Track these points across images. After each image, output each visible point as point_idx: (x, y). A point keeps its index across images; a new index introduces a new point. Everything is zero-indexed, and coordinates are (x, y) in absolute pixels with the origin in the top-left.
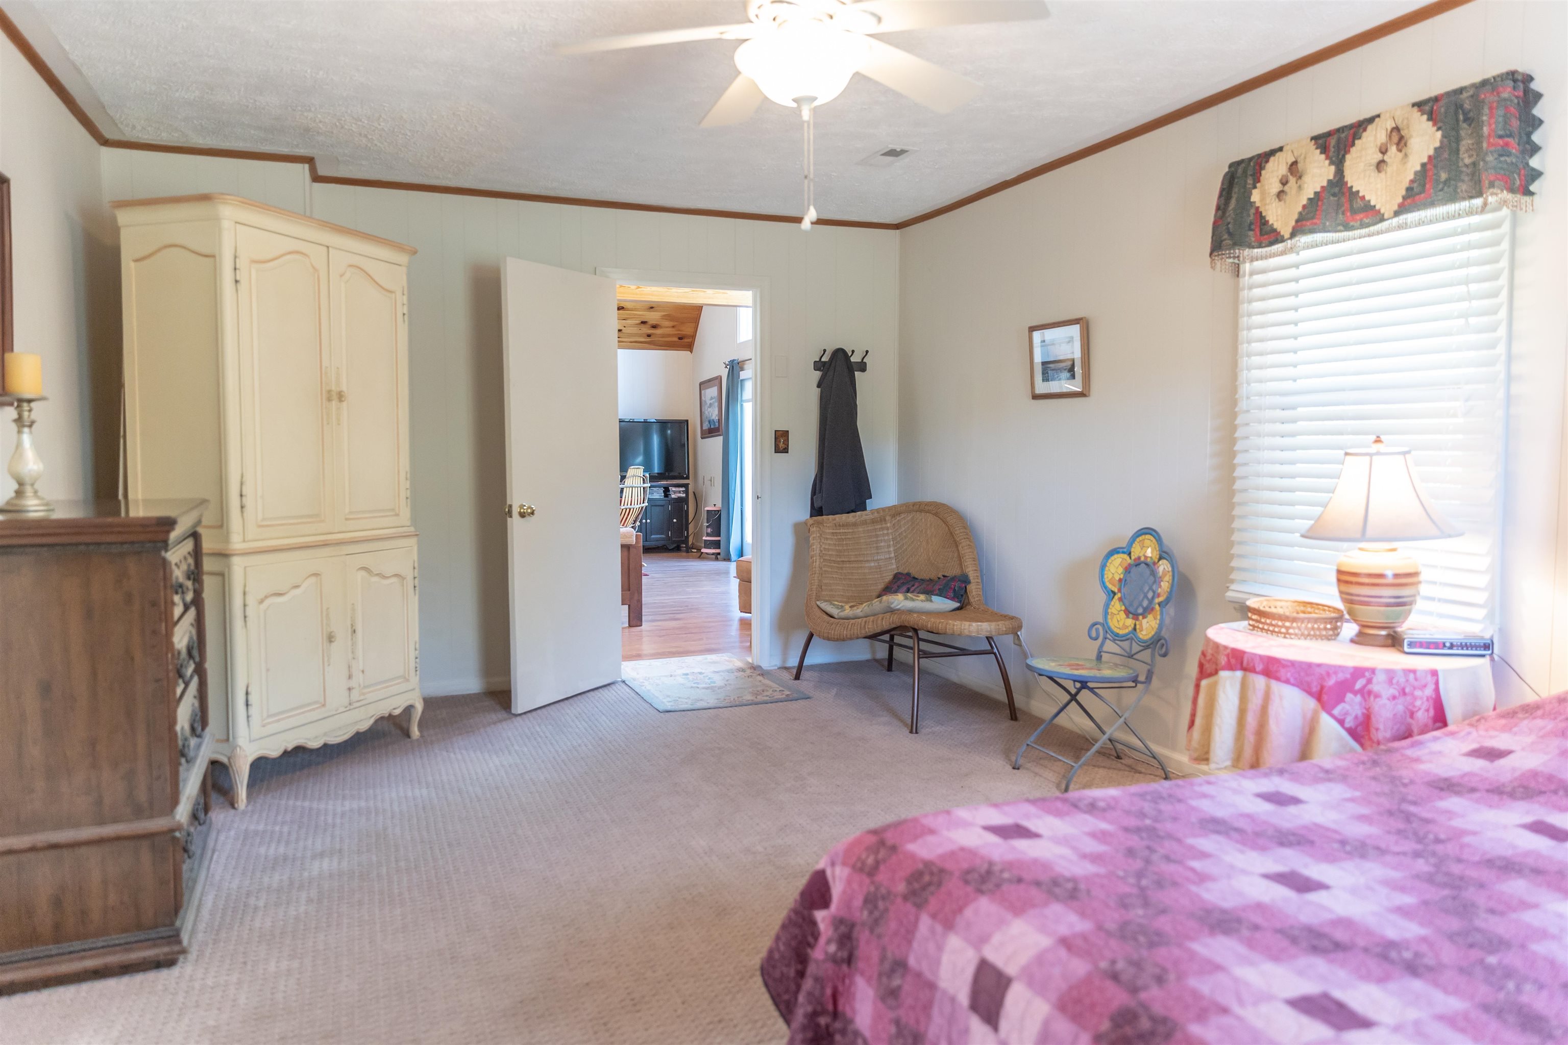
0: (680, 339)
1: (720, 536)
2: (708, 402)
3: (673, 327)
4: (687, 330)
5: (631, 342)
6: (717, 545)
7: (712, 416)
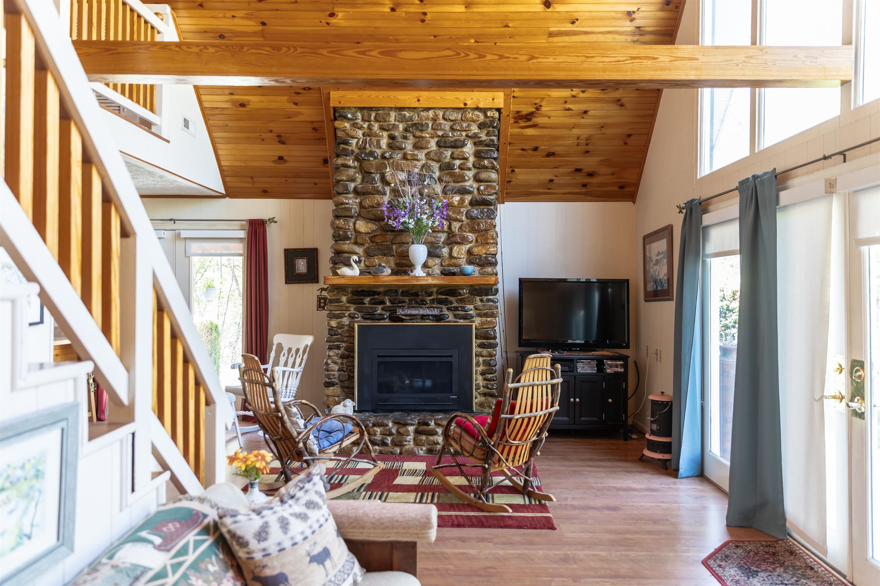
0: (621, 187)
1: (670, 435)
2: (654, 258)
3: (613, 174)
4: (628, 177)
5: (564, 194)
6: (667, 448)
7: (659, 275)
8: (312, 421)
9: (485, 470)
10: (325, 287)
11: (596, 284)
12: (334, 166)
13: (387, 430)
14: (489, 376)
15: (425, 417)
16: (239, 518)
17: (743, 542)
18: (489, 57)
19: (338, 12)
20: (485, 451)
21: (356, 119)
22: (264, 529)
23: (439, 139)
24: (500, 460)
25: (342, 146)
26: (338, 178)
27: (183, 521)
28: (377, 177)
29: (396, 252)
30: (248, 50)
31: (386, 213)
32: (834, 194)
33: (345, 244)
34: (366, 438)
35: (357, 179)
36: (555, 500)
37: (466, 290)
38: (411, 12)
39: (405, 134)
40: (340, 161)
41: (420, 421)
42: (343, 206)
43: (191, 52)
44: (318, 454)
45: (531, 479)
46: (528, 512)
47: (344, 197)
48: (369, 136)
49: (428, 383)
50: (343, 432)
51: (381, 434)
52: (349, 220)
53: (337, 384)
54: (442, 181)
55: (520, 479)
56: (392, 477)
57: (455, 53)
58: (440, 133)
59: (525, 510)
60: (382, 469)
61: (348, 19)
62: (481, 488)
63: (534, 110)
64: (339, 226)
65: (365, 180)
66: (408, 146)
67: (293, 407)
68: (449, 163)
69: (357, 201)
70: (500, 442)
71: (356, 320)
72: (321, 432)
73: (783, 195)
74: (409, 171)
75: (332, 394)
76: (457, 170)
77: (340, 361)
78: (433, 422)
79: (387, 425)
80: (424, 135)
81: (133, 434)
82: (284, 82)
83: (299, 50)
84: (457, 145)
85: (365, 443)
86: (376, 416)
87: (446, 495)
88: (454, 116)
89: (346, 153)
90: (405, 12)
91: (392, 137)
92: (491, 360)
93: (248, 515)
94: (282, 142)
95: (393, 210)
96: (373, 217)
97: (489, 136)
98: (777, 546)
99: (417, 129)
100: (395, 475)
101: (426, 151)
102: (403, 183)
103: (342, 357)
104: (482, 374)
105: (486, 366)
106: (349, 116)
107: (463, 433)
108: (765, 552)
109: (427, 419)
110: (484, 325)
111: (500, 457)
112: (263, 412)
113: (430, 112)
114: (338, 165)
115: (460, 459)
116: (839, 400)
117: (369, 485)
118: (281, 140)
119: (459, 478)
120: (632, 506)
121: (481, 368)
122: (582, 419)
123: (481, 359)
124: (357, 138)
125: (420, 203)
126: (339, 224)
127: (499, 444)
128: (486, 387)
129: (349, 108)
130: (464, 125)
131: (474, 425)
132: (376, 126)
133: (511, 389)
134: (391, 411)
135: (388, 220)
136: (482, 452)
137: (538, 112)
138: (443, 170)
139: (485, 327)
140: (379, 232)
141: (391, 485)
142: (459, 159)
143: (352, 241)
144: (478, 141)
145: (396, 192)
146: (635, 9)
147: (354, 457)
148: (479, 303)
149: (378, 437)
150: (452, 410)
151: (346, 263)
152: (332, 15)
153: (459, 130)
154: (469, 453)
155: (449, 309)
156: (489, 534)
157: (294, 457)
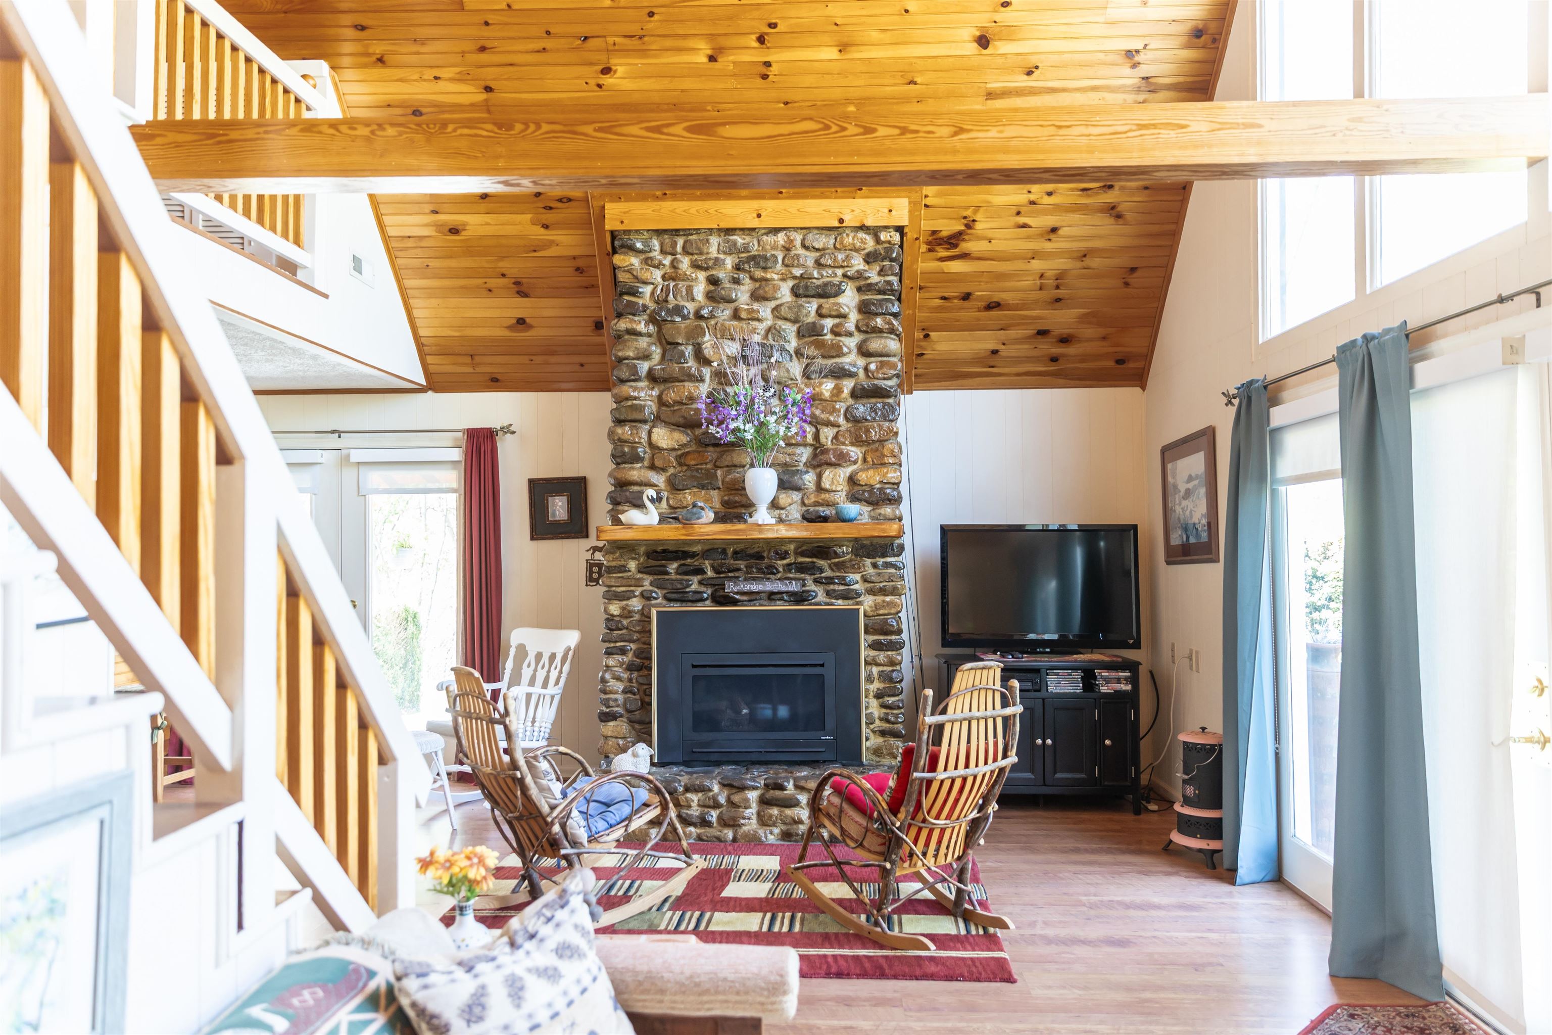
0: (1119, 362)
1: (1218, 805)
2: (1182, 487)
3: (1104, 338)
4: (1132, 343)
5: (1018, 375)
6: (1214, 829)
7: (1191, 517)
8: (576, 785)
9: (885, 873)
10: (600, 544)
11: (1078, 533)
12: (612, 333)
13: (709, 799)
14: (891, 700)
15: (777, 774)
16: (432, 978)
17: (1362, 1007)
18: (882, 131)
19: (616, 65)
20: (884, 837)
21: (651, 251)
22: (478, 999)
23: (796, 282)
24: (911, 854)
25: (626, 297)
26: (620, 354)
27: (330, 985)
28: (689, 350)
29: (723, 482)
30: (455, 130)
31: (705, 414)
32: (1519, 366)
33: (633, 468)
34: (673, 813)
35: (654, 356)
36: (1012, 925)
37: (847, 546)
38: (744, 62)
39: (736, 276)
40: (623, 325)
41: (768, 781)
42: (630, 403)
43: (356, 136)
44: (585, 843)
45: (969, 888)
46: (965, 950)
47: (631, 387)
48: (674, 279)
49: (783, 712)
50: (631, 803)
51: (699, 805)
52: (640, 428)
53: (621, 716)
54: (802, 355)
55: (949, 888)
56: (719, 884)
57: (820, 126)
58: (797, 272)
59: (959, 945)
60: (703, 870)
61: (635, 78)
62: (879, 905)
63: (963, 228)
64: (622, 437)
65: (668, 357)
66: (742, 295)
67: (541, 759)
68: (814, 323)
69: (654, 393)
70: (912, 822)
71: (654, 602)
72: (592, 804)
73: (1420, 369)
74: (745, 340)
75: (614, 735)
76: (829, 337)
77: (626, 676)
78: (792, 782)
79: (710, 790)
80: (769, 276)
81: (241, 824)
82: (518, 185)
83: (545, 127)
84: (827, 292)
85: (671, 824)
86: (691, 773)
87: (817, 917)
88: (821, 241)
89: (633, 310)
90: (734, 63)
91: (713, 281)
92: (893, 671)
93: (450, 973)
94: (523, 294)
95: (717, 407)
96: (681, 420)
97: (884, 276)
98: (1426, 1015)
99: (757, 265)
100: (725, 880)
101: (773, 304)
102: (733, 360)
103: (630, 668)
104: (879, 696)
105: (884, 682)
106: (639, 245)
107: (844, 804)
108: (1406, 1027)
109: (781, 778)
110: (880, 609)
111: (911, 849)
112: (489, 770)
113: (779, 235)
114: (619, 331)
115: (840, 852)
116: (1540, 746)
117: (679, 899)
118: (521, 290)
119: (839, 886)
120: (1154, 937)
121: (876, 686)
122: (1058, 775)
123: (875, 670)
124: (653, 284)
125: (763, 396)
126: (623, 433)
127: (910, 825)
128: (885, 719)
129: (637, 231)
130: (840, 256)
131: (865, 791)
132: (685, 263)
133: (930, 727)
134: (718, 764)
135: (707, 426)
136: (880, 841)
137: (969, 231)
138: (803, 336)
139: (881, 612)
140: (694, 448)
141: (717, 898)
142: (831, 316)
143: (646, 463)
144: (864, 285)
145: (721, 377)
146: (1140, 46)
147: (652, 849)
148: (871, 571)
149: (695, 811)
150: (824, 762)
151: (634, 501)
152: (606, 71)
153: (830, 266)
154: (856, 841)
155: (816, 581)
156: (895, 991)
157: (544, 850)
